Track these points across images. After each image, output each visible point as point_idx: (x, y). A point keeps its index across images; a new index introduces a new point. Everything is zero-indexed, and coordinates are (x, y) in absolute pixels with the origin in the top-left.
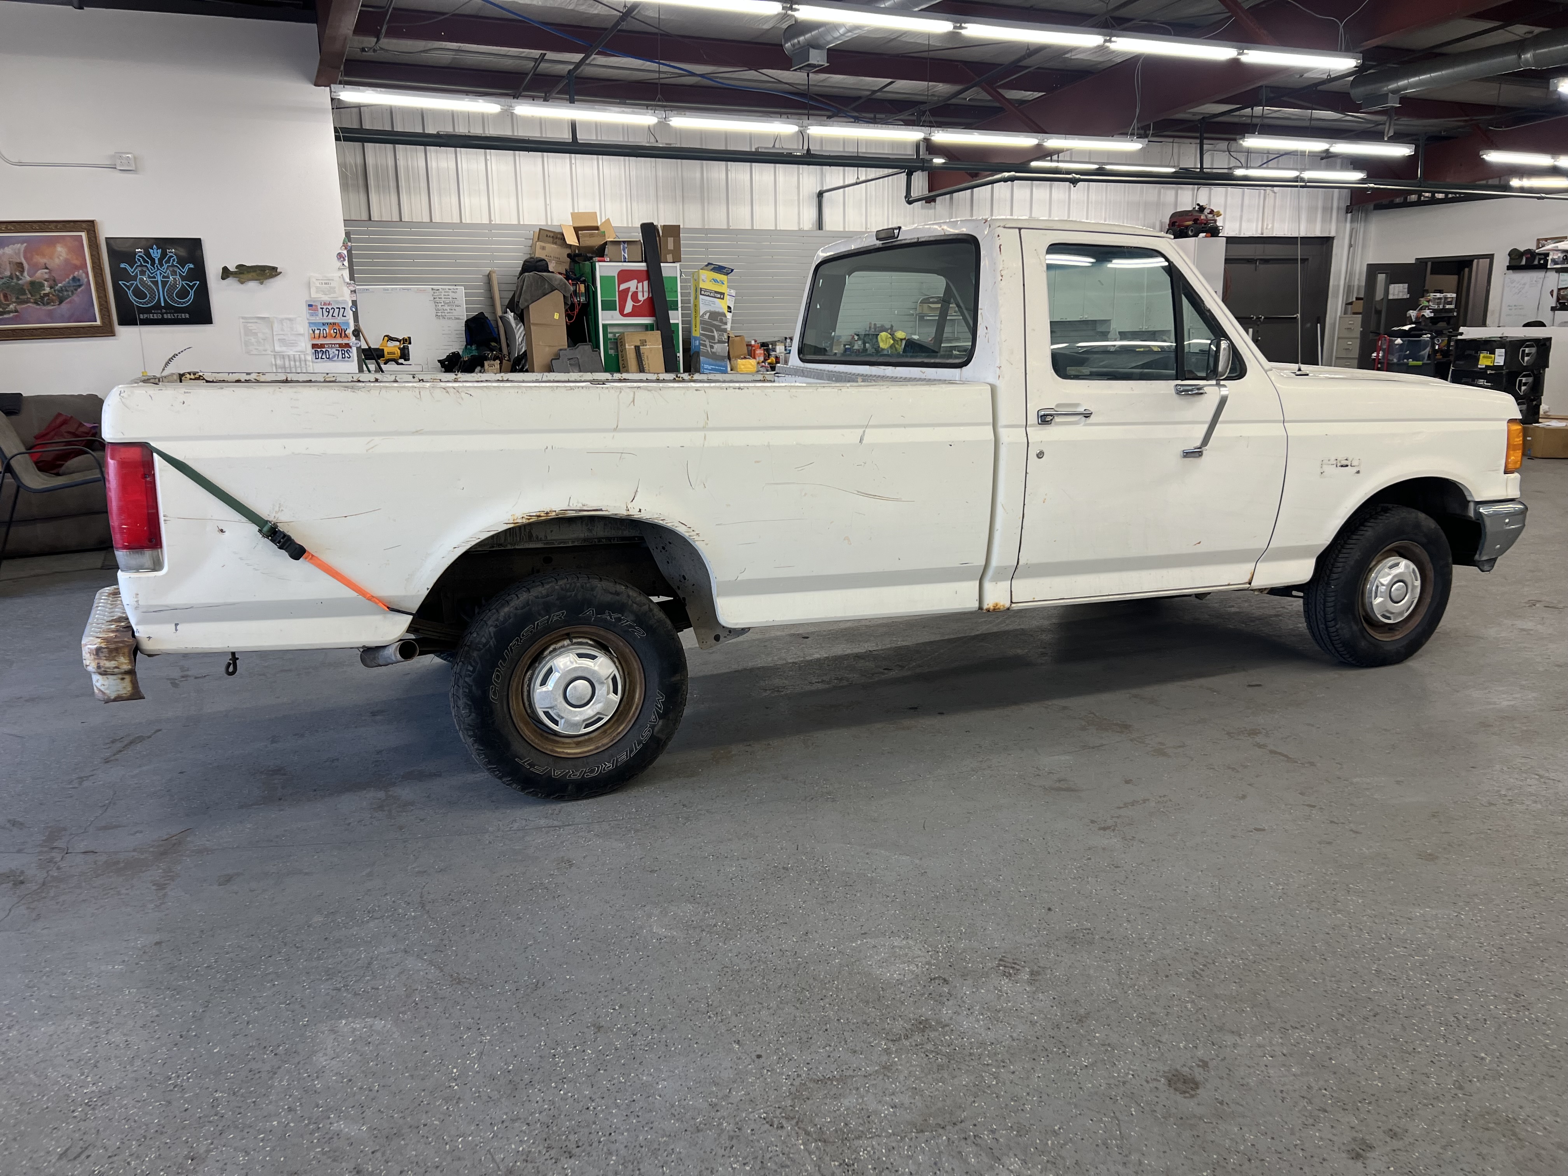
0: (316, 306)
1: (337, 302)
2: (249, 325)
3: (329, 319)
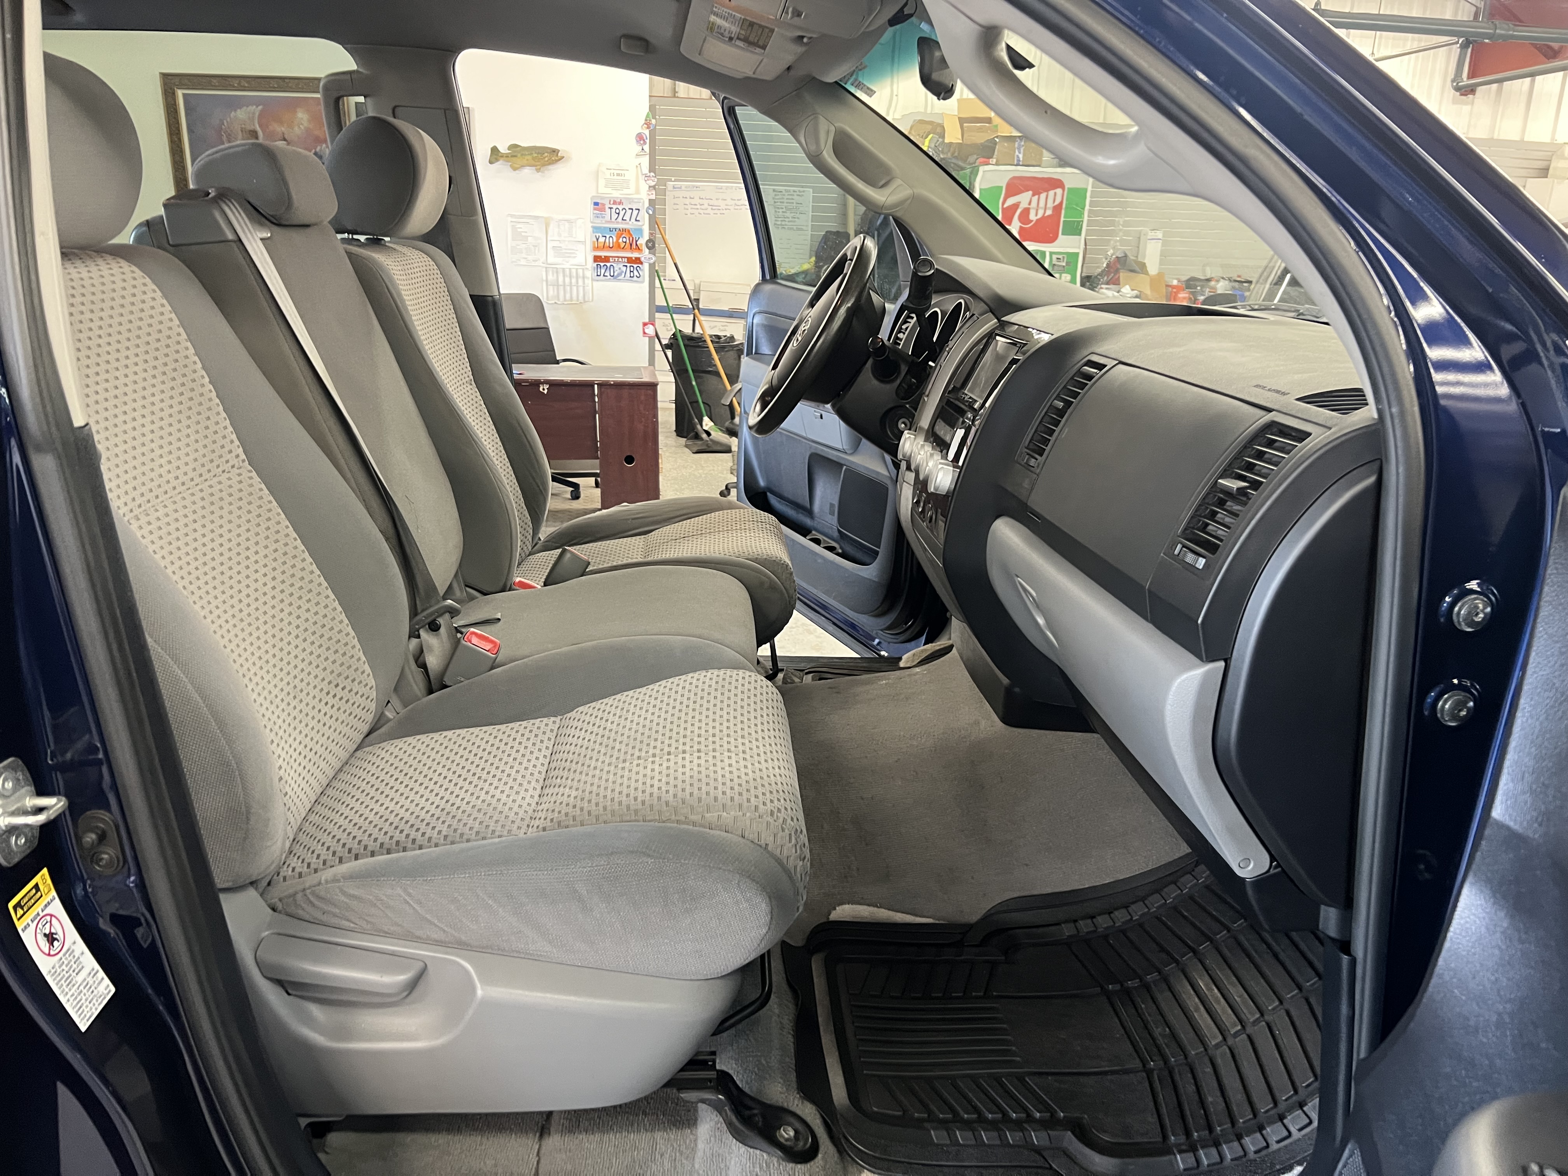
0: (604, 205)
1: (631, 201)
2: (518, 226)
3: (618, 223)
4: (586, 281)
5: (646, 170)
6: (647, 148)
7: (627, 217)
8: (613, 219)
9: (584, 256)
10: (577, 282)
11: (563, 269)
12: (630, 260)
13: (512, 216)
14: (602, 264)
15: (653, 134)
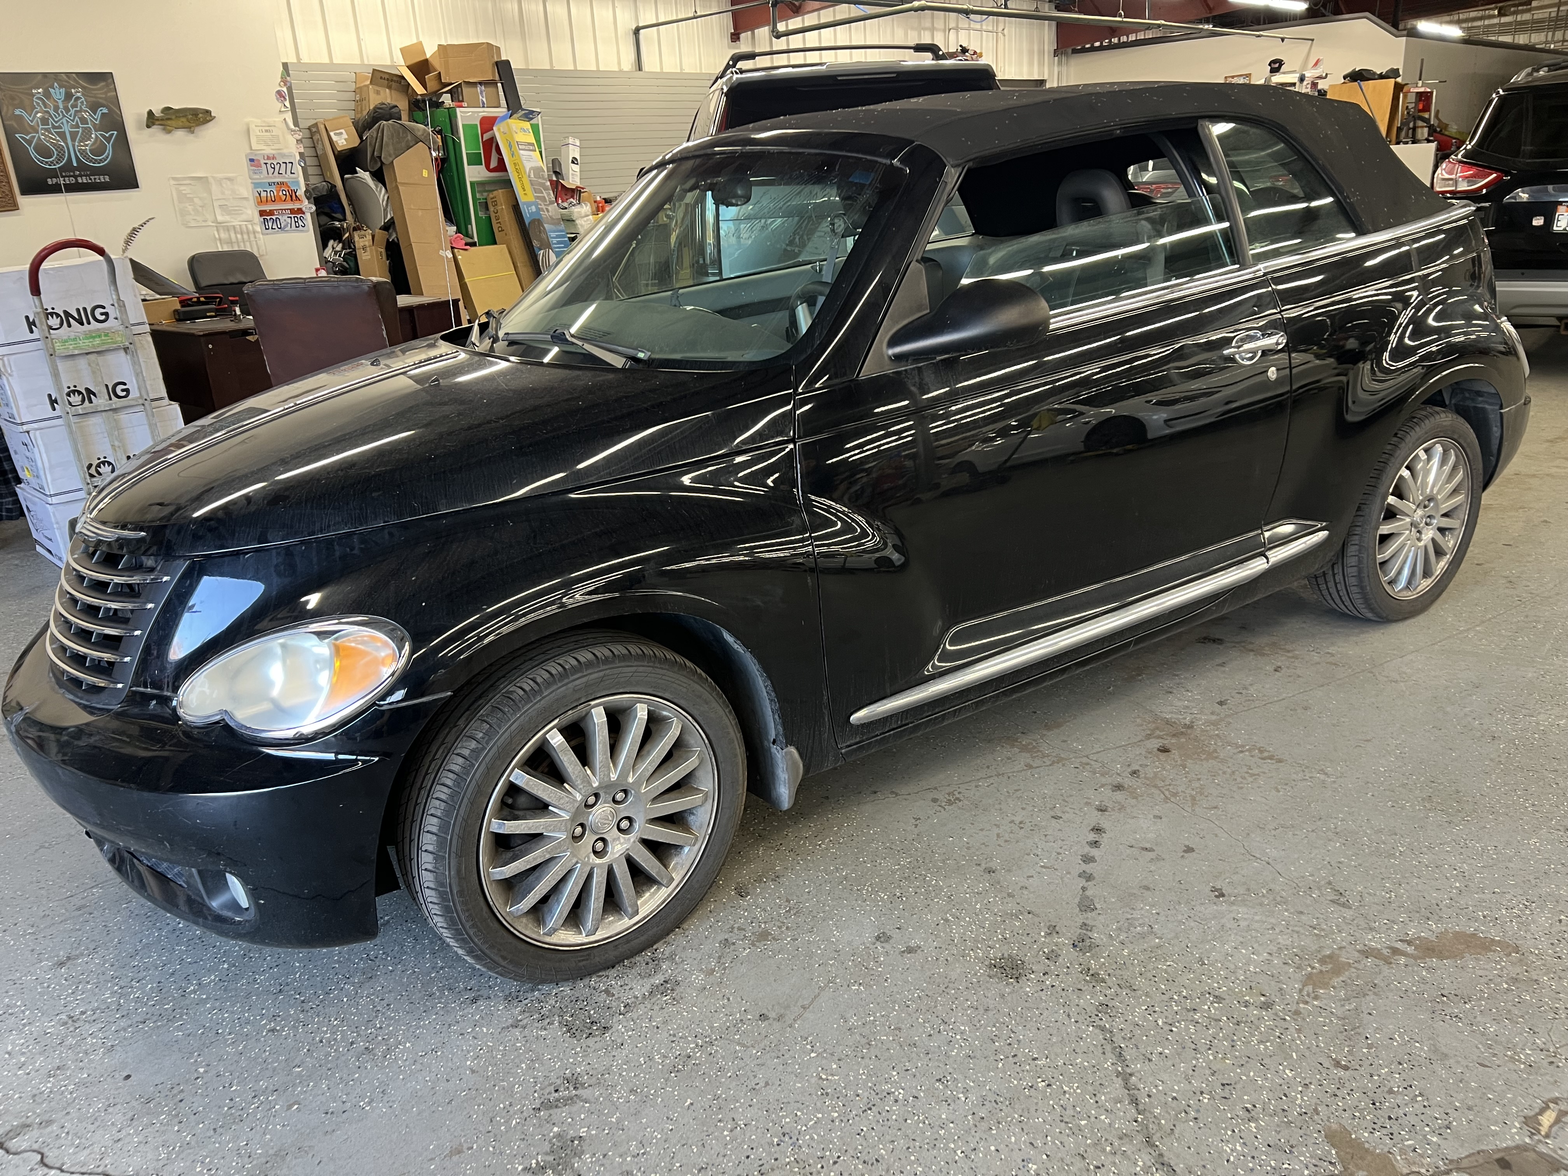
0: (259, 161)
1: (283, 155)
2: (182, 188)
3: (275, 177)
4: (257, 235)
5: (292, 127)
6: (287, 104)
7: (282, 171)
8: (270, 174)
9: (251, 212)
10: (249, 238)
11: (234, 227)
12: (292, 211)
13: (174, 179)
14: (268, 218)
15: (290, 89)
